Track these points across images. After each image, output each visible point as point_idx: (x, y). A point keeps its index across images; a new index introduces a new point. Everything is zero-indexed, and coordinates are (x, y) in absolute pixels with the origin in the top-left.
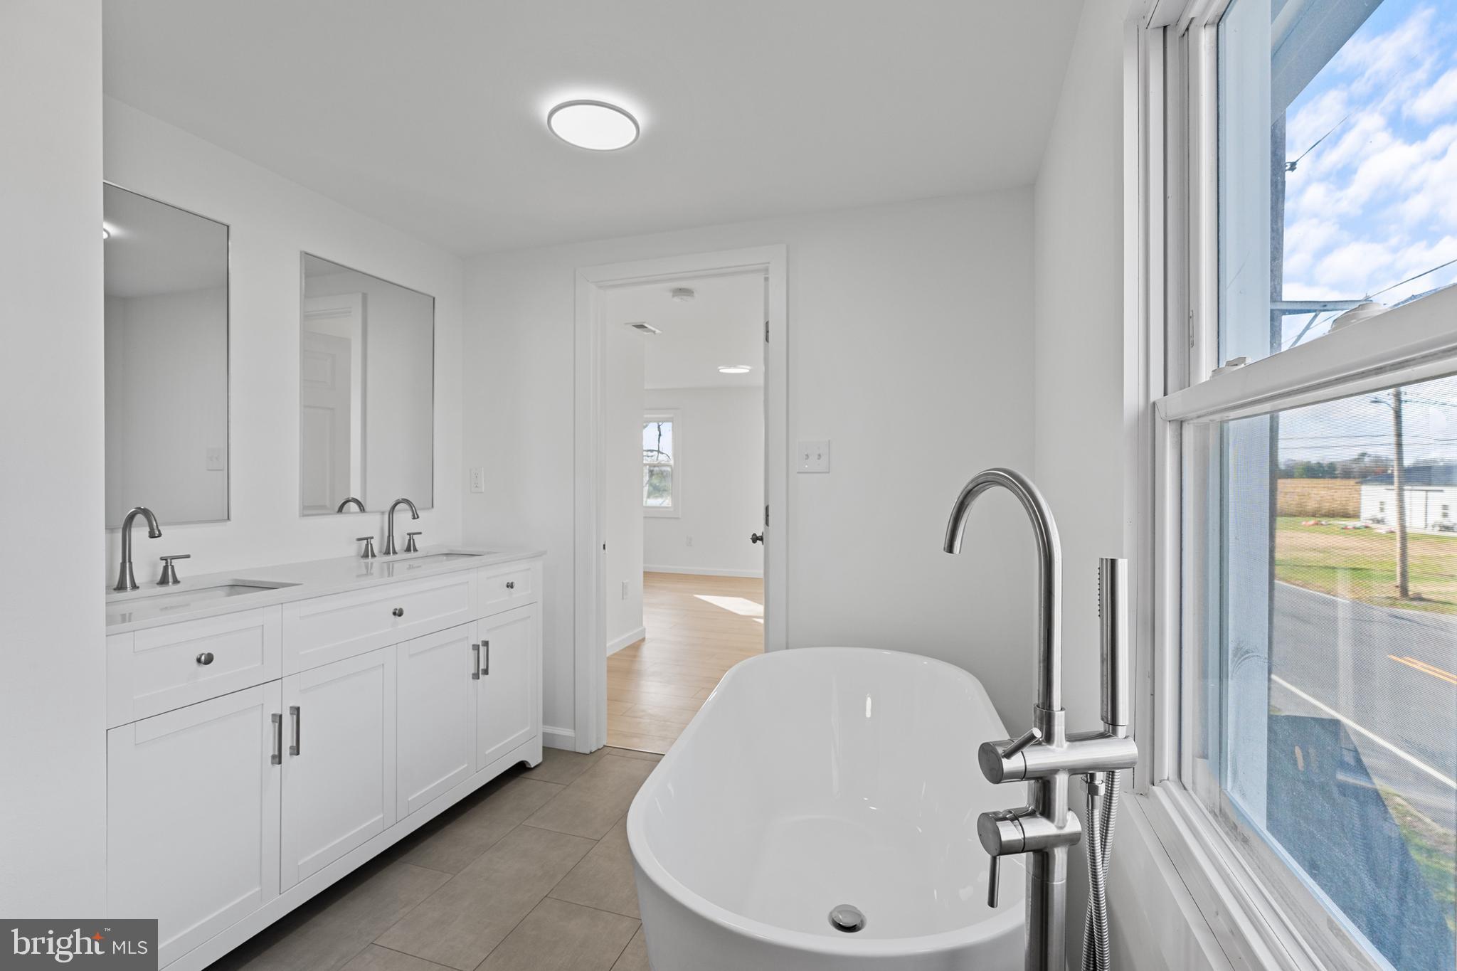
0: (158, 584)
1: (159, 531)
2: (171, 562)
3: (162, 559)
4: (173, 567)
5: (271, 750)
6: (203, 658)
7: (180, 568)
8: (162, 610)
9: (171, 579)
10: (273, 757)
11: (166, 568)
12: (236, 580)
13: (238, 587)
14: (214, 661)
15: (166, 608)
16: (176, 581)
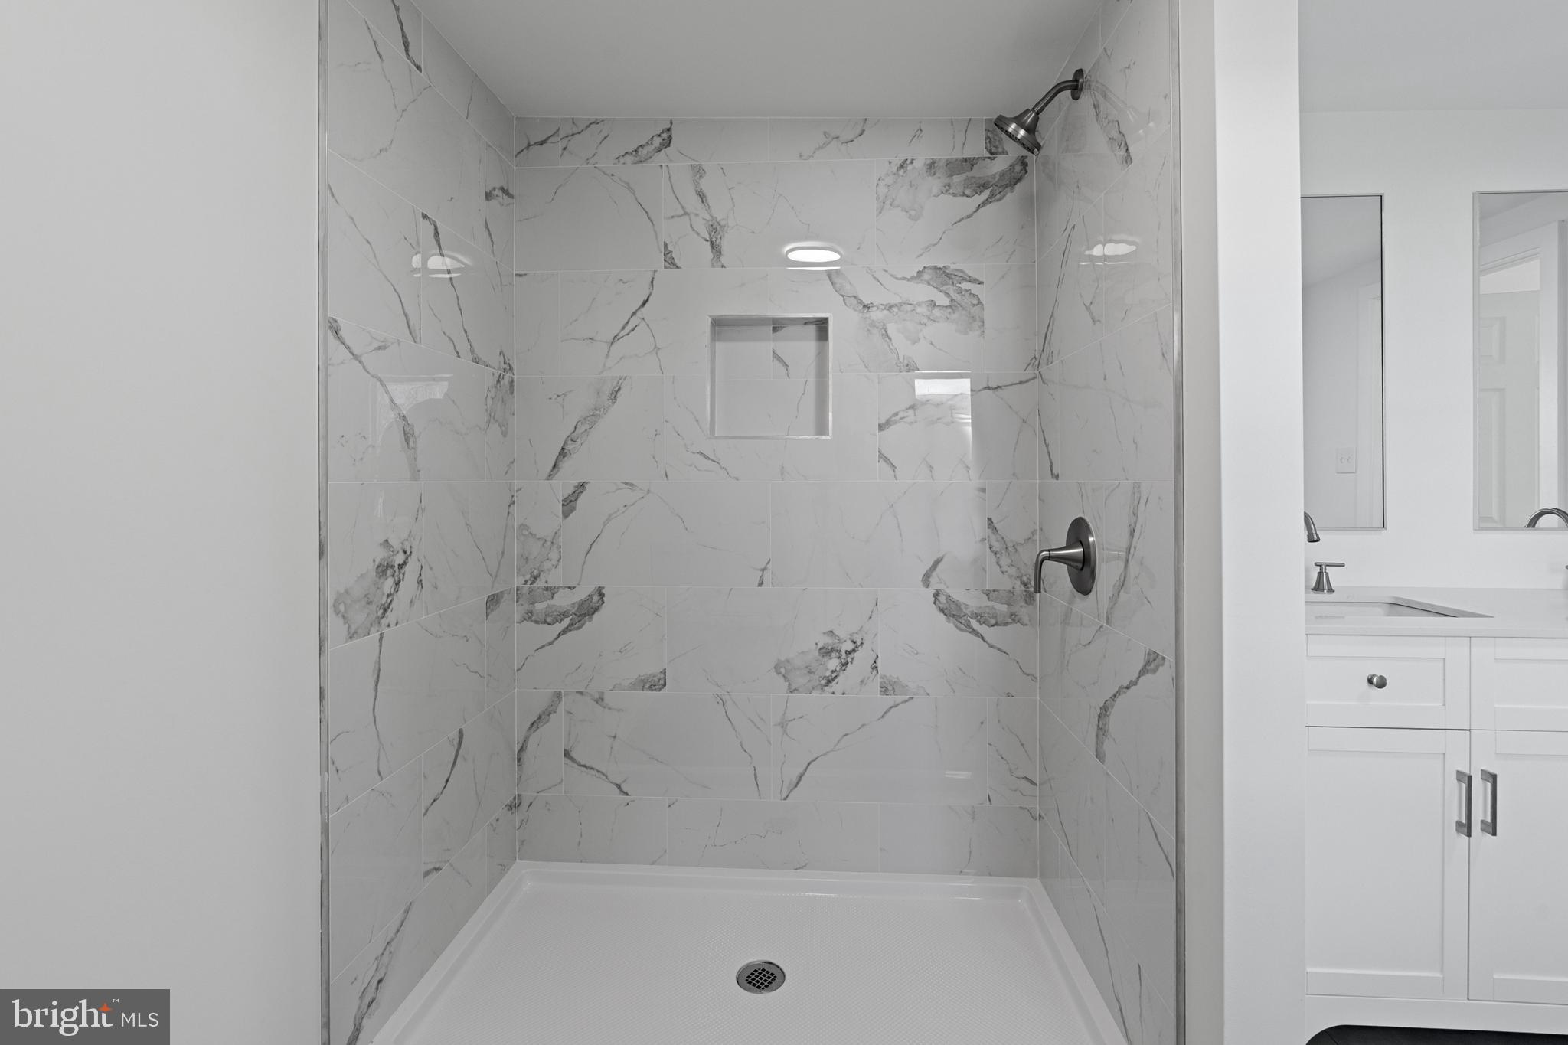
0: (1312, 590)
1: (1317, 535)
2: (1325, 569)
3: (1316, 564)
4: (1327, 574)
5: (1457, 814)
6: (1375, 680)
7: (1334, 575)
8: (1316, 617)
9: (1326, 588)
10: (1459, 824)
11: (1320, 574)
12: (1397, 598)
13: (1398, 606)
14: (1386, 687)
15: (1321, 617)
16: (1331, 590)
